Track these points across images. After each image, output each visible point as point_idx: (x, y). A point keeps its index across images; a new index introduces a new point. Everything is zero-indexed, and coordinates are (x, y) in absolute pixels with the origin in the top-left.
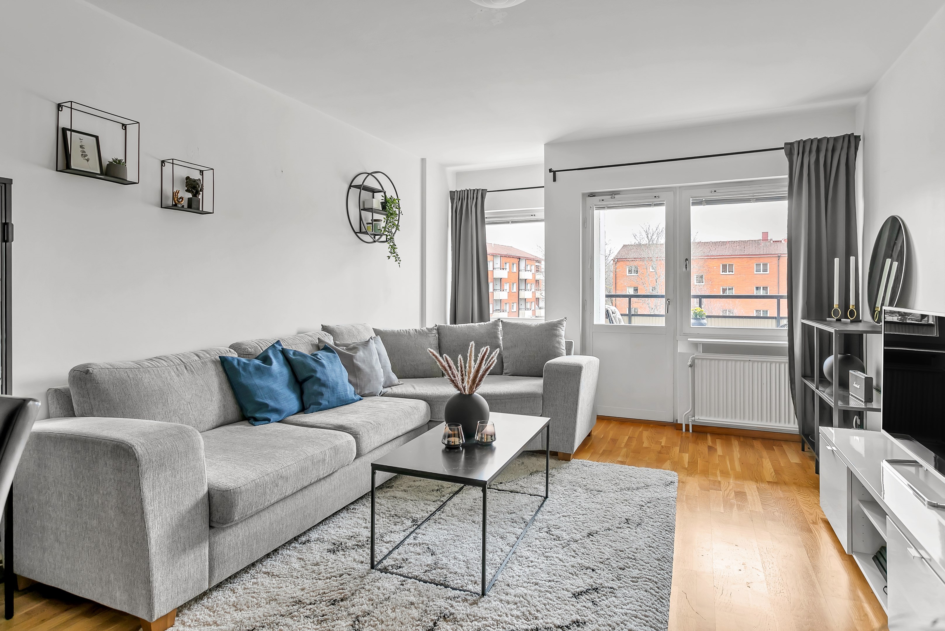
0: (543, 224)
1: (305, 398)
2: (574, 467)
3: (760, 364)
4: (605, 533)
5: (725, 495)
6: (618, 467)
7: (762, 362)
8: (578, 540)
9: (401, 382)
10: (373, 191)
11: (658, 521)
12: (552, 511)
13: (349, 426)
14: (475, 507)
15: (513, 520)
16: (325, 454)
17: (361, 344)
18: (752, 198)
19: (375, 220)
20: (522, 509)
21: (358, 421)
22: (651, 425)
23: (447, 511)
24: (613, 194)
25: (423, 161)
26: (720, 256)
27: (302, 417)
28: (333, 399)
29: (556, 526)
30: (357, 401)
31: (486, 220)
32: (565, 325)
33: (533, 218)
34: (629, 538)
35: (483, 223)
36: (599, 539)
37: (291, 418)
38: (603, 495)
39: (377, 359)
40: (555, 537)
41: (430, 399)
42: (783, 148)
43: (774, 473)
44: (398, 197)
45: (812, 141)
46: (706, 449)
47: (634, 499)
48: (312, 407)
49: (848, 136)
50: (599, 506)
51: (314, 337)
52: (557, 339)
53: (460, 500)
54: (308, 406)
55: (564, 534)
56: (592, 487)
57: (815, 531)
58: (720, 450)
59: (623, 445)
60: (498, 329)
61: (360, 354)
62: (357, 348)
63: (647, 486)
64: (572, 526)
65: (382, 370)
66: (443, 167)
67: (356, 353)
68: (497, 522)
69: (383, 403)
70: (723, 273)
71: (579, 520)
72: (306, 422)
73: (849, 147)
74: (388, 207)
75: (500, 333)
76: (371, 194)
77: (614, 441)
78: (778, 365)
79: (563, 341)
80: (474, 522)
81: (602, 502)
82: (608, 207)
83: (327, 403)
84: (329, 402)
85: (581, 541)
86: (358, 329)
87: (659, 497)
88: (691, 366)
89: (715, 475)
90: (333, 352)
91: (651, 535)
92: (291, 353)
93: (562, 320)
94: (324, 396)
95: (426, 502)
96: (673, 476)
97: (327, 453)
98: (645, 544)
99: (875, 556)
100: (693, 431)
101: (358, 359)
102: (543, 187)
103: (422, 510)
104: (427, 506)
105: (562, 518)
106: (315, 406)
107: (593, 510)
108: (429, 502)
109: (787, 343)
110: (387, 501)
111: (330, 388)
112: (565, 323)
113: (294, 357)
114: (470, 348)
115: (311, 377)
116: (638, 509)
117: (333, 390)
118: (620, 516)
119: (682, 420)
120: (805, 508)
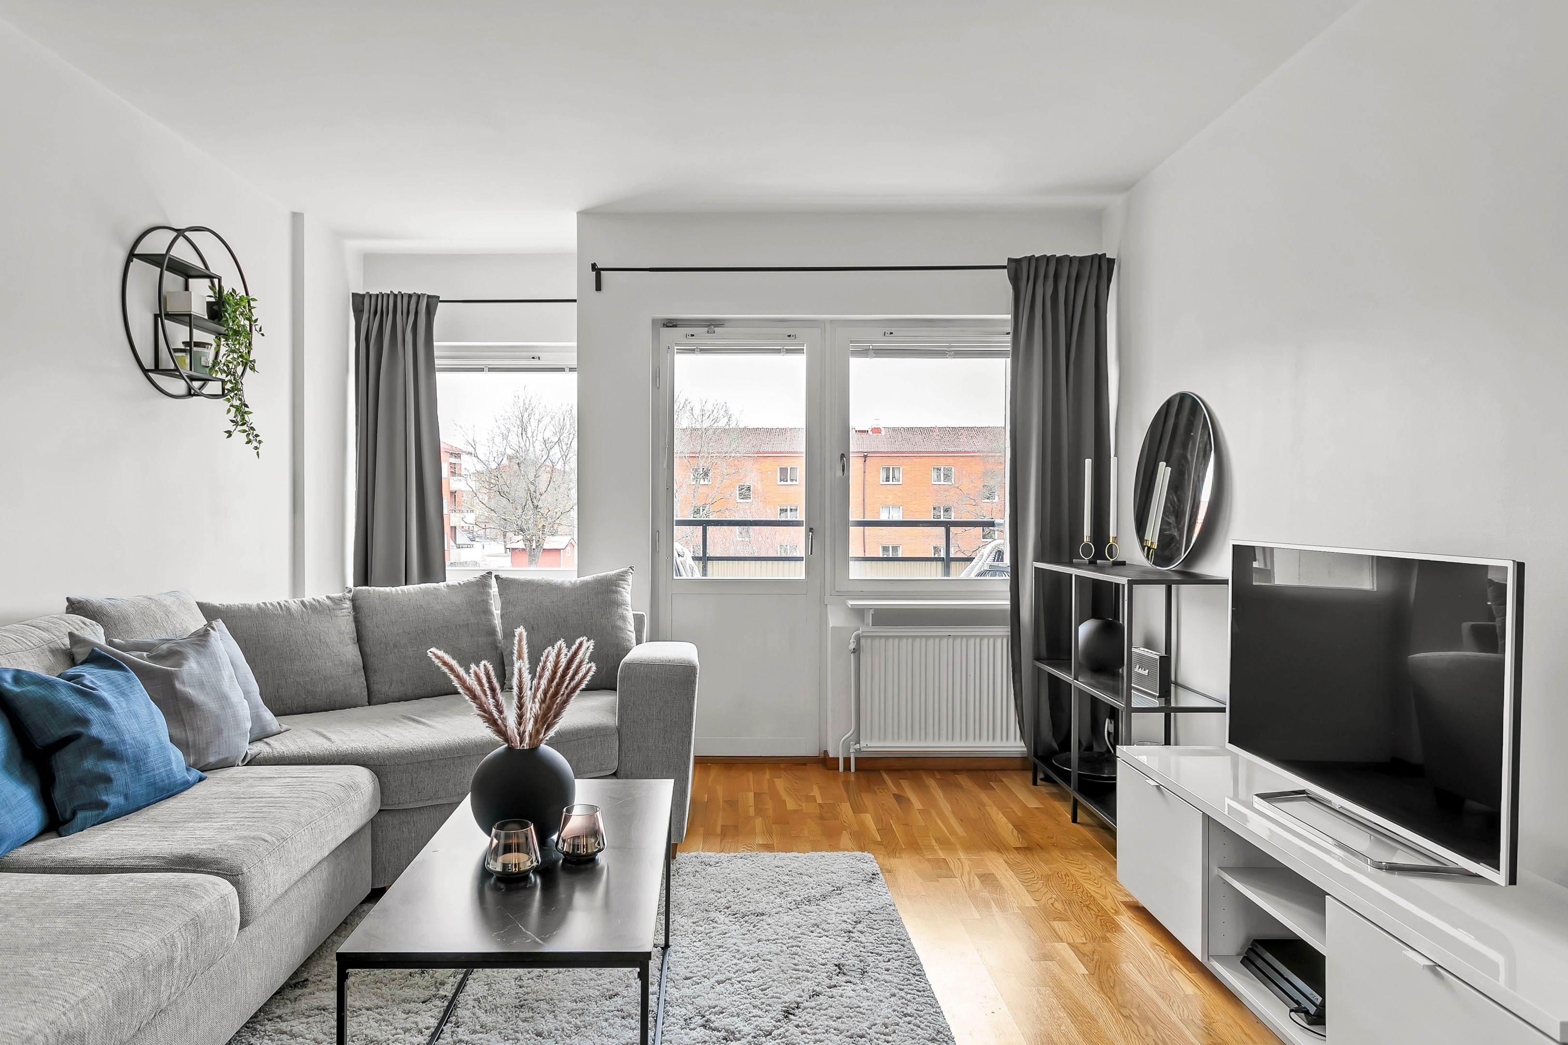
0: (574, 375)
1: (58, 795)
2: (687, 870)
3: (964, 640)
4: (813, 1004)
5: (967, 885)
6: (767, 857)
7: (968, 637)
8: (772, 1031)
9: (285, 727)
10: (186, 272)
11: (893, 958)
12: (692, 975)
13: (210, 855)
14: (526, 997)
15: (622, 1010)
16: (174, 945)
17: (190, 643)
18: (949, 349)
19: (198, 344)
20: (630, 981)
21: (229, 839)
22: (782, 766)
23: (467, 1019)
24: (711, 324)
25: (297, 218)
26: (777, 453)
27: (54, 846)
28: (138, 789)
29: (714, 1008)
30: (194, 784)
31: (437, 362)
32: (630, 582)
33: (535, 363)
34: (860, 1004)
35: (431, 369)
36: (807, 1017)
37: (24, 853)
38: (770, 920)
39: (231, 677)
40: (723, 1033)
41: (376, 762)
42: (1004, 267)
43: (1015, 832)
44: (247, 294)
45: (1048, 259)
46: (893, 800)
47: (829, 921)
48: (80, 815)
49: (1098, 257)
50: (774, 948)
51: (53, 630)
52: (620, 611)
53: (486, 987)
54: (68, 815)
55: (739, 1024)
56: (744, 909)
57: (1126, 926)
58: (917, 803)
59: (752, 811)
60: (488, 594)
61: (192, 666)
62: (180, 652)
63: (838, 888)
64: (745, 1001)
65: (246, 702)
66: (339, 236)
67: (180, 665)
68: (591, 1024)
69: (266, 782)
70: (782, 483)
71: (753, 984)
72: (74, 860)
73: (1099, 277)
74: (229, 314)
75: (492, 602)
76: (180, 280)
77: (732, 804)
78: (991, 641)
79: (630, 615)
80: (539, 1034)
81: (777, 937)
82: (701, 350)
83: (122, 800)
84: (126, 797)
85: (779, 1032)
86: (165, 606)
87: (869, 907)
88: (855, 651)
89: (931, 849)
90: (120, 668)
91: (896, 991)
92: (8, 677)
93: (626, 572)
94: (115, 783)
95: (407, 1006)
96: (869, 862)
97: (177, 940)
98: (894, 1011)
99: (1244, 957)
100: (856, 770)
101: (186, 680)
102: (575, 301)
103: (406, 1031)
104: (413, 1018)
105: (719, 988)
106: (89, 813)
107: (769, 957)
108: (413, 1004)
109: (1009, 602)
110: (308, 1023)
111: (128, 761)
112: (630, 578)
113: (17, 689)
114: (516, 642)
115: (76, 736)
116: (846, 939)
117: (138, 763)
118: (821, 961)
119: (835, 751)
120: (1092, 888)
